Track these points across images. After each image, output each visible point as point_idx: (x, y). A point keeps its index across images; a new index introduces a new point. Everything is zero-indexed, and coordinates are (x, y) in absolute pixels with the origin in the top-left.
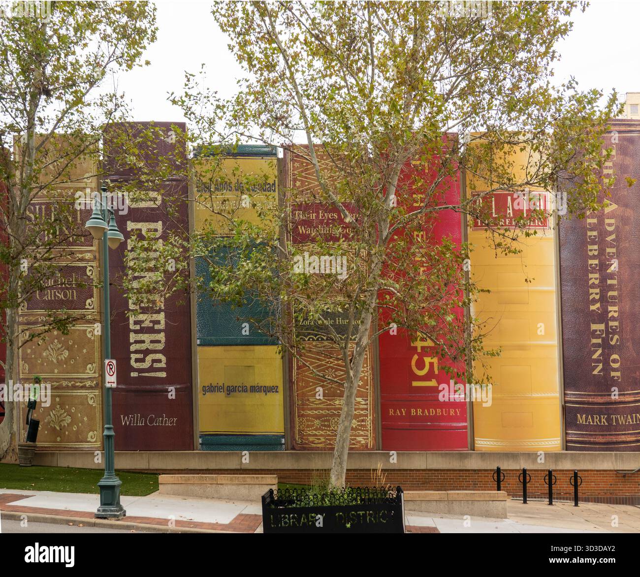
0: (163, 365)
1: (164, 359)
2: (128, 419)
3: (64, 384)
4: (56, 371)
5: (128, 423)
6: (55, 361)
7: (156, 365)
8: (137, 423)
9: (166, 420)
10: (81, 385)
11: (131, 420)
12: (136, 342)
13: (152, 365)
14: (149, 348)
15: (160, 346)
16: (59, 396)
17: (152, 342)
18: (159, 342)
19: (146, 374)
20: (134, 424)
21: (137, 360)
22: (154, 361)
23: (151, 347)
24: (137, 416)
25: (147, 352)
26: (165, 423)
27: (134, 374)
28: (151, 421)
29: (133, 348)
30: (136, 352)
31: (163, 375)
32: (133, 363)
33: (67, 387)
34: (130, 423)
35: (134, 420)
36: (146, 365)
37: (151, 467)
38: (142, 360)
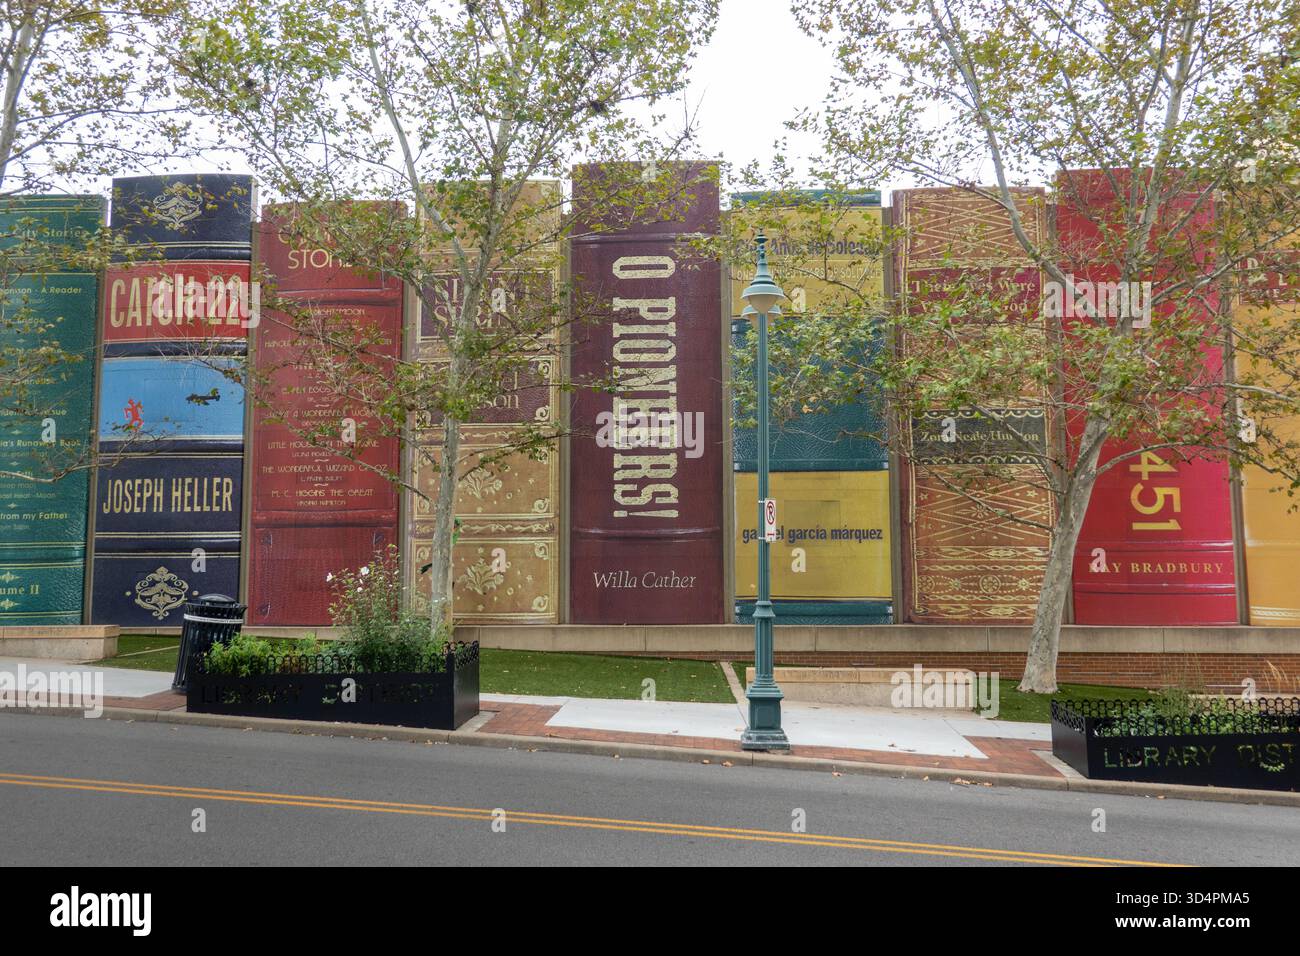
0: (673, 500)
1: (674, 491)
2: (607, 578)
3: (494, 528)
4: (479, 510)
5: (606, 584)
6: (478, 496)
7: (658, 500)
8: (623, 584)
9: (676, 581)
10: (524, 529)
11: (612, 580)
12: (625, 467)
13: (653, 500)
14: (649, 475)
15: (669, 474)
16: (482, 546)
17: (654, 467)
18: (667, 467)
19: (643, 514)
20: (617, 584)
21: (625, 494)
22: (656, 494)
23: (652, 474)
24: (624, 574)
25: (644, 482)
26: (675, 584)
27: (621, 514)
28: (650, 581)
29: (617, 476)
30: (625, 481)
31: (674, 514)
32: (618, 497)
33: (499, 533)
34: (611, 584)
35: (618, 579)
36: (645, 498)
37: (649, 649)
38: (637, 493)
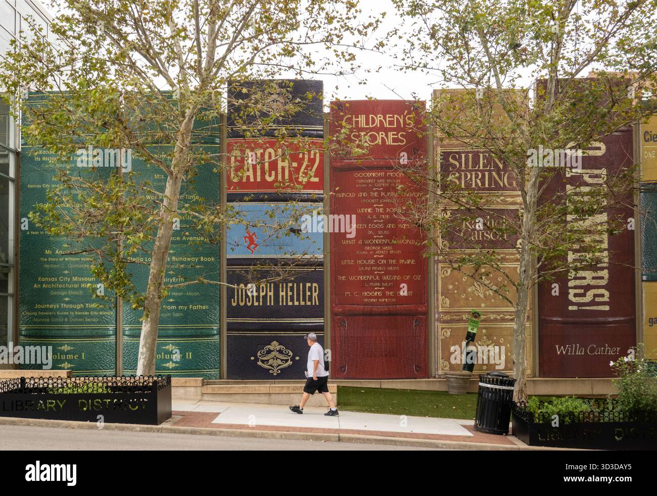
0: (606, 299)
1: (607, 293)
2: (565, 348)
3: (492, 317)
4: (483, 305)
5: (564, 353)
6: (482, 296)
7: (597, 299)
8: (575, 352)
9: (608, 350)
10: (511, 317)
11: (568, 350)
12: (576, 278)
13: (594, 300)
14: (591, 283)
15: (603, 282)
16: (485, 328)
17: (594, 278)
18: (602, 278)
19: (588, 308)
20: (571, 352)
21: (576, 295)
22: (595, 296)
23: (593, 282)
24: (576, 346)
25: (588, 288)
26: (608, 352)
27: (574, 308)
28: (592, 350)
29: (571, 284)
30: (575, 287)
31: (607, 308)
32: (571, 297)
33: (496, 320)
34: (567, 352)
35: (572, 349)
36: (588, 298)
37: (595, 393)
38: (584, 295)
